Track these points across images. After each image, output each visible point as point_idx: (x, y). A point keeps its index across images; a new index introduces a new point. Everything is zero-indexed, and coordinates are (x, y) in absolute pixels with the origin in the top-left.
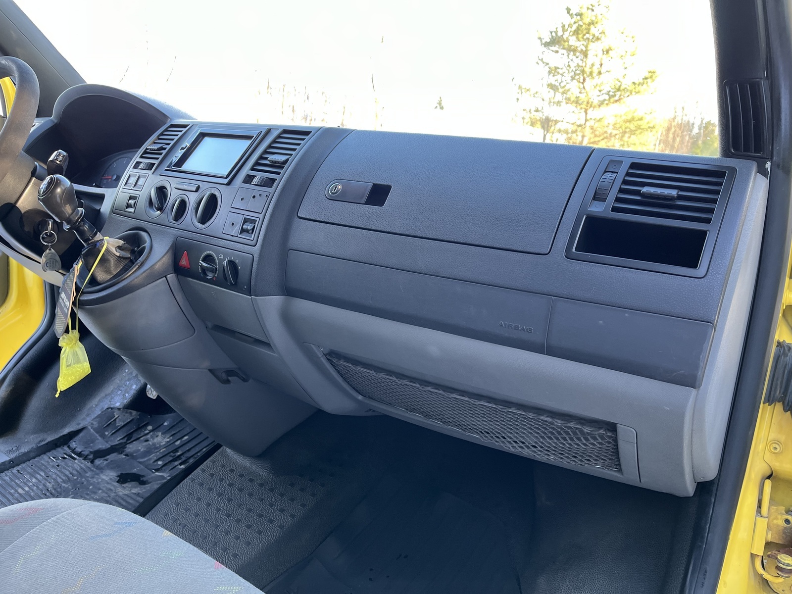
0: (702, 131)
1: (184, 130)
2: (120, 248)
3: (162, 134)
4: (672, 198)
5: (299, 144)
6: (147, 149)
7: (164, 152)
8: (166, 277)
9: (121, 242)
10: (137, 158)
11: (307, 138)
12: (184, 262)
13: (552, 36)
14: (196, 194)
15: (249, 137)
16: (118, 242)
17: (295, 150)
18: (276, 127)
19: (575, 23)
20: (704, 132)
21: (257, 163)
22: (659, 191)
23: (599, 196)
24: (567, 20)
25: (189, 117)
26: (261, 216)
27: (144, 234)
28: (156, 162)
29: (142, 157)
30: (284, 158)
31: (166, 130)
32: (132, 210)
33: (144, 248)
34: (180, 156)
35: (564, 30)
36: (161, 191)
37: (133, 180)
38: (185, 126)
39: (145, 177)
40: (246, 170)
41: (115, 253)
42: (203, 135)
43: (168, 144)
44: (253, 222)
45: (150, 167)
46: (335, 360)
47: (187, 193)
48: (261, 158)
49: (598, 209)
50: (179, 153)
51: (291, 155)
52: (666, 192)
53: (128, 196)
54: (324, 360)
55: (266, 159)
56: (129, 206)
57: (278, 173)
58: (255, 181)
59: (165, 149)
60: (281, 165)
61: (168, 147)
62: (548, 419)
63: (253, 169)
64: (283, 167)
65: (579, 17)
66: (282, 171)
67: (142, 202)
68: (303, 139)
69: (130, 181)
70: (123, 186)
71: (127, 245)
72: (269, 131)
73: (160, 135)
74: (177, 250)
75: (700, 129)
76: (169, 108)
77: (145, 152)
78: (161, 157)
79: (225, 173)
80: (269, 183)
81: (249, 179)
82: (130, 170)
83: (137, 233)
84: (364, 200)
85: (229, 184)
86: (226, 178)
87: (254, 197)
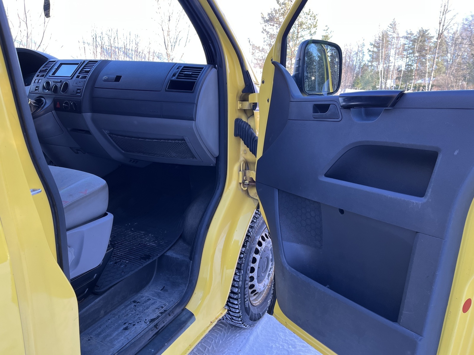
0: (360, 70)
1: (55, 63)
2: (34, 103)
3: (46, 65)
4: (189, 74)
5: (94, 65)
6: (41, 70)
7: (48, 70)
8: (52, 111)
9: (35, 101)
10: (37, 73)
11: (97, 63)
12: (58, 106)
13: (270, 16)
14: (60, 83)
15: (77, 64)
16: (34, 101)
17: (92, 67)
18: (87, 60)
19: (282, 8)
20: (361, 70)
21: (80, 72)
22: (187, 73)
23: (174, 75)
24: (277, 7)
25: (56, 58)
26: (82, 88)
27: (43, 99)
28: (45, 74)
29: (39, 73)
30: (89, 70)
31: (48, 63)
32: (38, 91)
33: (43, 102)
34: (54, 71)
35: (276, 13)
36: (48, 83)
37: (37, 81)
38: (55, 61)
39: (41, 79)
40: (77, 74)
41: (33, 104)
42: (61, 64)
43: (49, 68)
44: (80, 90)
45: (43, 76)
46: (111, 135)
47: (57, 83)
48: (82, 70)
49: (174, 78)
50: (53, 70)
51: (91, 68)
52: (189, 73)
53: (35, 87)
54: (107, 135)
55: (83, 70)
56: (36, 90)
57: (88, 74)
58: (80, 77)
59: (48, 69)
60: (88, 72)
61: (49, 69)
62: (171, 141)
63: (79, 74)
64: (88, 73)
65: (284, 5)
66: (89, 74)
67: (41, 88)
68: (95, 64)
69: (36, 81)
70: (33, 83)
71: (37, 102)
72: (84, 61)
73: (45, 65)
74: (55, 102)
75: (359, 68)
76: (48, 55)
77: (40, 71)
78: (47, 72)
79: (70, 76)
80: (85, 77)
81: (78, 77)
82: (35, 77)
83: (40, 99)
84: (114, 80)
85: (71, 79)
86: (70, 77)
87: (80, 82)
